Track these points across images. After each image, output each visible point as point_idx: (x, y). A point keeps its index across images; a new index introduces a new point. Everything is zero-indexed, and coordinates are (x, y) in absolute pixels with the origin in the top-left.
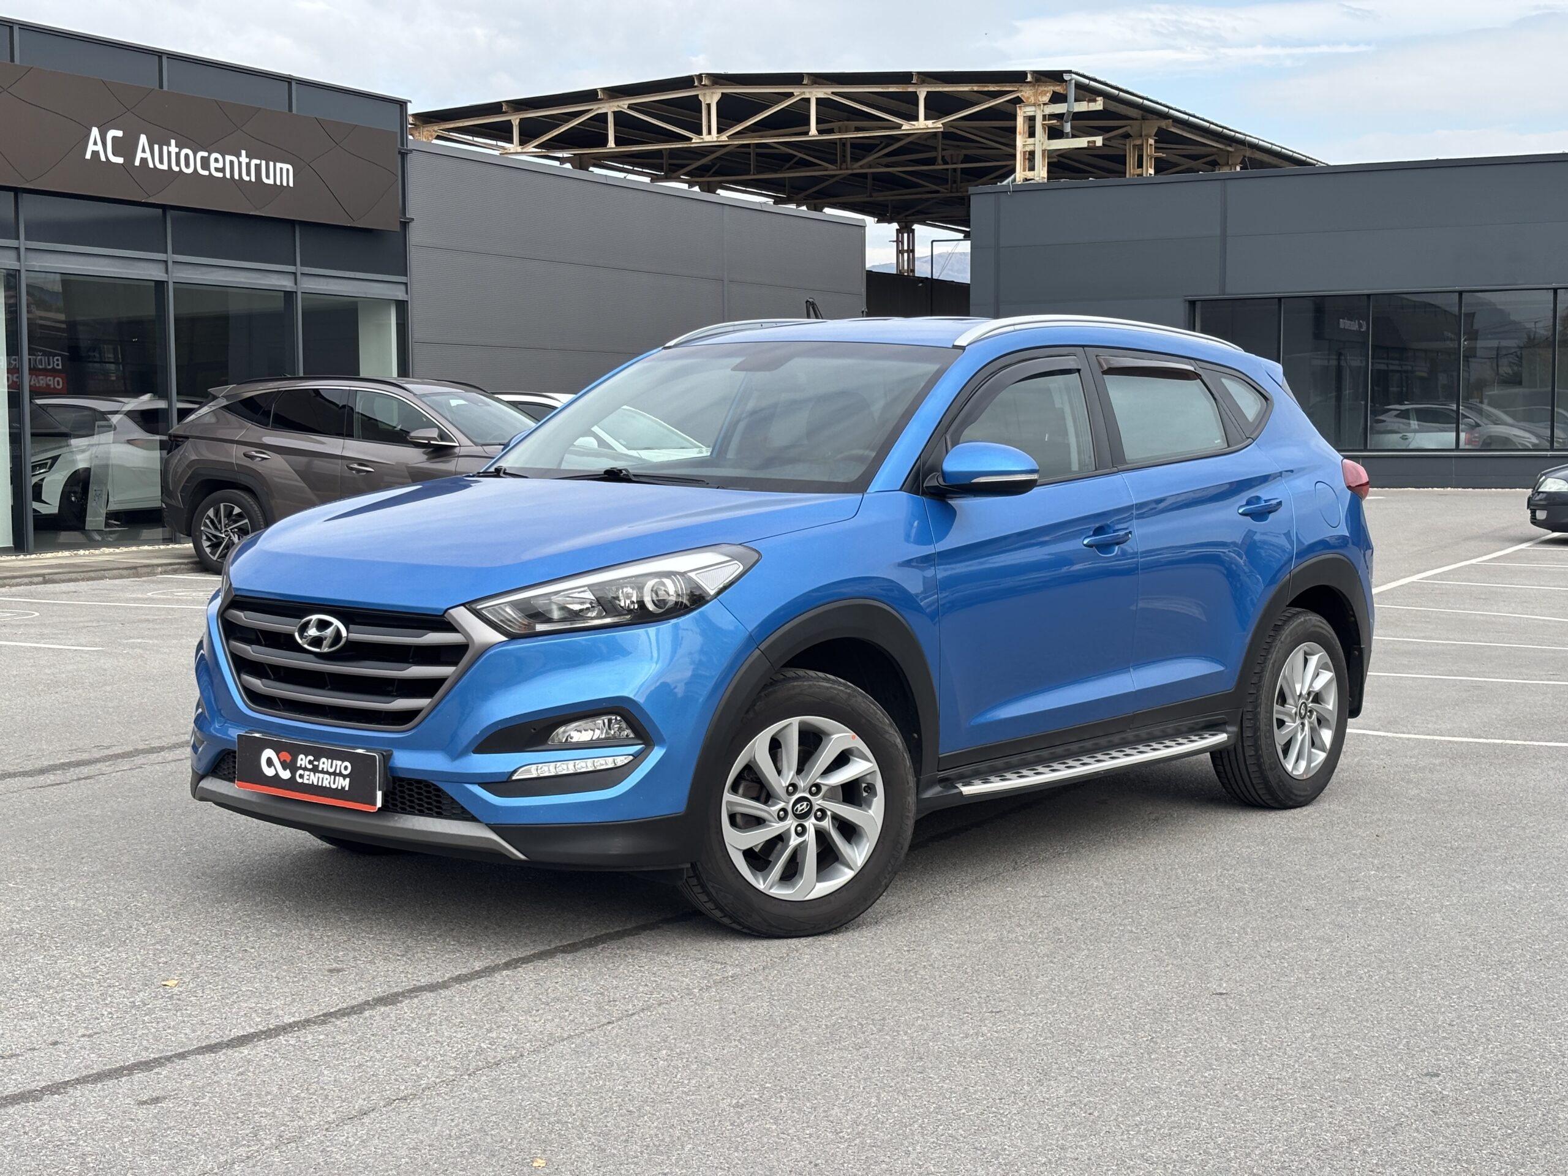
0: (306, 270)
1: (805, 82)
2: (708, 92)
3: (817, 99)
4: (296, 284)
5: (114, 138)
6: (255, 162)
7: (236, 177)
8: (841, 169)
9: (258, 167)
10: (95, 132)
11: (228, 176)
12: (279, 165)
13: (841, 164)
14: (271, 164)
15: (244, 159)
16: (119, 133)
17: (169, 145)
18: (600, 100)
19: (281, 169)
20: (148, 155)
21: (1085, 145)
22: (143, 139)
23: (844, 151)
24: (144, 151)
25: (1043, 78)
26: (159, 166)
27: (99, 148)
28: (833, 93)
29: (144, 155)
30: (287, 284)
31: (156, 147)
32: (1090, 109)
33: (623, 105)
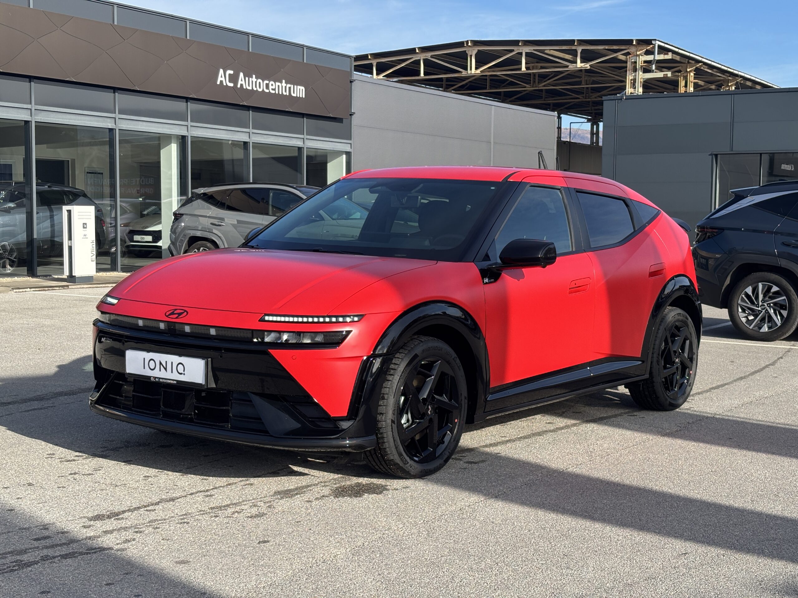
0: (309, 137)
1: (520, 44)
2: (471, 49)
3: (526, 53)
4: (304, 143)
5: (230, 74)
6: (289, 86)
7: (280, 93)
8: (533, 87)
9: (290, 88)
10: (221, 71)
11: (277, 93)
12: (299, 87)
13: (533, 85)
14: (295, 86)
15: (284, 84)
16: (231, 72)
17: (252, 77)
18: (417, 53)
19: (300, 89)
20: (243, 83)
21: (662, 76)
22: (241, 75)
23: (535, 79)
24: (242, 80)
25: (641, 43)
26: (248, 88)
27: (223, 79)
28: (534, 50)
29: (242, 83)
30: (299, 143)
31: (247, 78)
32: (665, 58)
33: (428, 55)
